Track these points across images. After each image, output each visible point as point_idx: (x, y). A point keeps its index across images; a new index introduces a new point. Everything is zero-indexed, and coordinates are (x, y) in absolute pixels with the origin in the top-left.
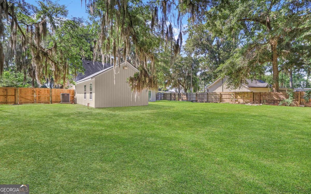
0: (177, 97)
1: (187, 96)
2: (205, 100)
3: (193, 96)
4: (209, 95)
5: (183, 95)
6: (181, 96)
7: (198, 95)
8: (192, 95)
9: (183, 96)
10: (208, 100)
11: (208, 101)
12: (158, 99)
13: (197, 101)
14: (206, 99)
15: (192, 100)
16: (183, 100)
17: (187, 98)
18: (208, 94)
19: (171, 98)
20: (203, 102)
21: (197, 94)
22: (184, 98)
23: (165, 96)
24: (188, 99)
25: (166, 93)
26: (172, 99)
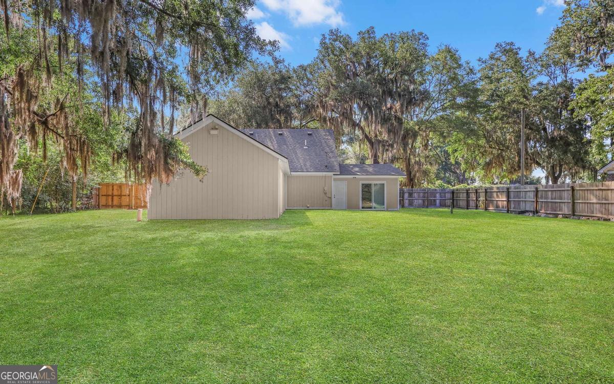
0: (482, 198)
1: (508, 197)
2: (566, 210)
3: (526, 198)
4: (577, 194)
5: (499, 193)
6: (491, 196)
7: (540, 194)
8: (522, 194)
9: (498, 196)
10: (574, 211)
11: (574, 214)
12: (436, 205)
13: (537, 212)
14: (568, 208)
15: (522, 208)
16: (497, 207)
17: (508, 201)
18: (573, 189)
19: (468, 202)
20: (556, 216)
21: (537, 188)
22: (500, 203)
23: (455, 197)
24: (512, 206)
25: (457, 190)
26: (472, 204)
